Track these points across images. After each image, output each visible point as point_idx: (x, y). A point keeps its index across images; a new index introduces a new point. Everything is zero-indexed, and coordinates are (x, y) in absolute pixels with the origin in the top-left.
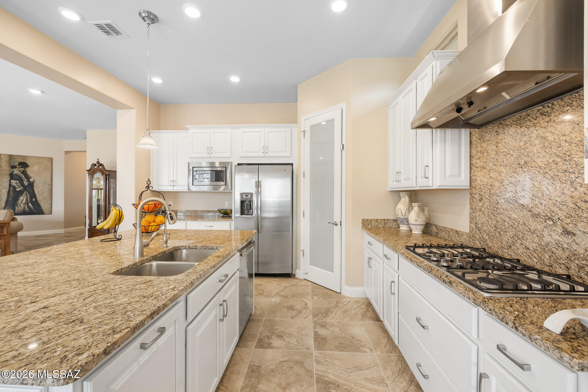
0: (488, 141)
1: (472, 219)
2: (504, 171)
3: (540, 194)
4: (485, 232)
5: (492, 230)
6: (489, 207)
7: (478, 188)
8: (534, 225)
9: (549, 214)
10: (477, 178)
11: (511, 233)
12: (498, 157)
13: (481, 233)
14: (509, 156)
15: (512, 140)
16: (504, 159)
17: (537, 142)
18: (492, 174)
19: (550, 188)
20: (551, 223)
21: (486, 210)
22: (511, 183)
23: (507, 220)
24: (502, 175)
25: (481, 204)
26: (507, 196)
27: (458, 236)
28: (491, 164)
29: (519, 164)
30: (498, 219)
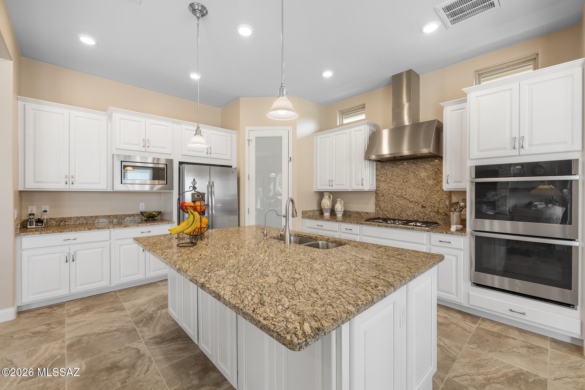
0: (387, 169)
1: (377, 205)
2: (396, 184)
3: (413, 194)
4: (386, 211)
5: (390, 209)
6: (388, 199)
7: (381, 190)
8: (410, 205)
9: (416, 201)
10: (380, 186)
11: (400, 209)
12: (392, 177)
13: (383, 211)
14: (398, 177)
15: (400, 171)
16: (396, 178)
17: (411, 174)
18: (389, 185)
19: (417, 191)
20: (417, 204)
21: (386, 201)
22: (399, 189)
23: (398, 204)
24: (395, 185)
25: (383, 198)
26: (398, 194)
27: (368, 215)
28: (389, 180)
29: (403, 181)
30: (393, 204)
